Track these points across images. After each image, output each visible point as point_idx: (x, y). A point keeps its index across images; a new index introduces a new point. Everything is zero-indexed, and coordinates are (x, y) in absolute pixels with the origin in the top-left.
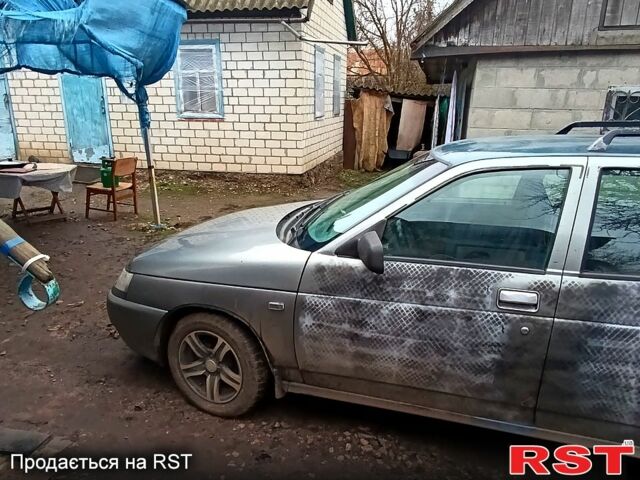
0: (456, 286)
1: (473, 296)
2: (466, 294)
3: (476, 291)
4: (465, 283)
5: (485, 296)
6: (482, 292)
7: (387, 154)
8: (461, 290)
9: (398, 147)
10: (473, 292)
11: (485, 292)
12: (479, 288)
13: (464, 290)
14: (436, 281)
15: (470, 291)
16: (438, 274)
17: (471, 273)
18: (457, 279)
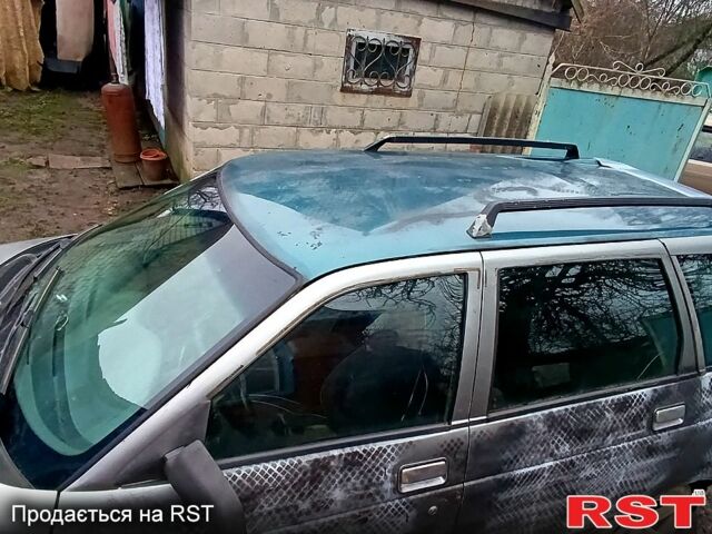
0: (341, 481)
1: (367, 488)
2: (356, 489)
3: (370, 480)
4: (353, 474)
5: (382, 483)
6: (378, 478)
7: (45, 66)
8: (349, 485)
9: (61, 55)
10: (366, 482)
11: (382, 478)
12: (374, 475)
13: (354, 484)
14: (311, 484)
15: (362, 482)
16: (313, 471)
17: (361, 456)
18: (341, 471)
